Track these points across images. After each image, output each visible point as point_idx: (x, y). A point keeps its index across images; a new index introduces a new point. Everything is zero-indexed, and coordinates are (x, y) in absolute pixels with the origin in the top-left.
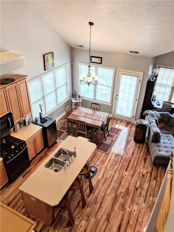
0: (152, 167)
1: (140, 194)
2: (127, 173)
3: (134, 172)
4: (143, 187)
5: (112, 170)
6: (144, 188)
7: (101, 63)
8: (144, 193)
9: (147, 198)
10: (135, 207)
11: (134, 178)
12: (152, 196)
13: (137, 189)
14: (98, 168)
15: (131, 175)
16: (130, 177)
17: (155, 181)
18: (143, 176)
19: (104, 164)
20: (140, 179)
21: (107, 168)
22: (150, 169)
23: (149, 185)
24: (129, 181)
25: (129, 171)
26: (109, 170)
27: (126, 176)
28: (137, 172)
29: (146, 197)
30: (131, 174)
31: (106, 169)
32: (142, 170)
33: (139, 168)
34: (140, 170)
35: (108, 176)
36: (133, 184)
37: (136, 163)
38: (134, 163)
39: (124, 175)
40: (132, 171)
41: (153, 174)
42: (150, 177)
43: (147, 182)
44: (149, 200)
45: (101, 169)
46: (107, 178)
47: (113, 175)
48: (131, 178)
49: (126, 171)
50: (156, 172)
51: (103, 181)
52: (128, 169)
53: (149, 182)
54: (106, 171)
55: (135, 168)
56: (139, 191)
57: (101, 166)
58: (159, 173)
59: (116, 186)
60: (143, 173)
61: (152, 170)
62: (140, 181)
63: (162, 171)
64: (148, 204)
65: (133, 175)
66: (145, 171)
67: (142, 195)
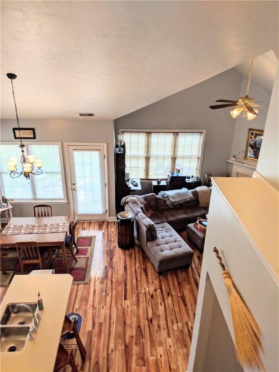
0: (158, 278)
1: (159, 327)
2: (128, 302)
3: (138, 296)
4: (158, 313)
5: (105, 307)
6: (160, 314)
7: (35, 138)
8: (163, 323)
9: (170, 329)
10: (160, 350)
11: (141, 306)
12: (175, 322)
13: (151, 321)
14: (81, 313)
15: (135, 303)
16: (135, 307)
17: (170, 298)
18: (152, 296)
19: (87, 301)
20: (150, 303)
21: (95, 306)
22: (157, 282)
23: (165, 308)
24: (136, 313)
25: (131, 298)
26: (99, 309)
27: (129, 307)
28: (141, 295)
29: (168, 328)
30: (135, 301)
31: (94, 310)
32: (147, 289)
33: (141, 287)
34: (145, 288)
35: (102, 320)
36: (144, 315)
37: (135, 281)
38: (132, 282)
39: (126, 307)
40: (135, 296)
41: (163, 288)
42: (161, 295)
43: (161, 304)
44: (173, 329)
45: (86, 313)
46: (101, 324)
47: (108, 314)
48: (137, 307)
49: (125, 299)
50: (166, 284)
51: (96, 331)
52: (128, 295)
53: (163, 303)
54: (95, 313)
55: (137, 290)
56: (155, 323)
57: (83, 307)
58: (171, 283)
59: (120, 329)
60: (151, 293)
61: (160, 282)
62: (150, 306)
63: (173, 278)
64: (174, 337)
65: (138, 301)
66: (152, 289)
67: (162, 327)
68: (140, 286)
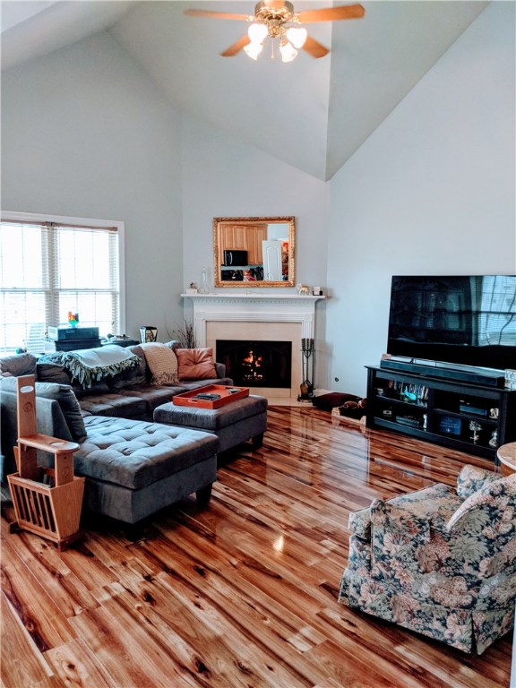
0: (133, 549)
1: (245, 671)
2: (62, 652)
3: (92, 616)
4: (206, 634)
6: (219, 633)
8: (248, 653)
9: (288, 659)
11: (127, 639)
13: (202, 668)
15: (96, 643)
16: (104, 656)
17: (212, 578)
18: (148, 597)
20: (155, 618)
22: (140, 559)
23: (219, 608)
24: (123, 674)
25: (68, 635)
27: (80, 667)
29: (279, 659)
30: (90, 635)
32: (115, 585)
33: (89, 588)
34: (107, 589)
36: (159, 664)
37: (53, 583)
38: (42, 590)
39: (64, 672)
40: (80, 624)
41: (172, 564)
43: (197, 605)
44: (302, 655)
48: (111, 651)
56: (220, 665)
60: (138, 591)
62: (164, 627)
64: (326, 676)
65: (105, 630)
66: (135, 581)
67: (255, 666)
68: (82, 590)
